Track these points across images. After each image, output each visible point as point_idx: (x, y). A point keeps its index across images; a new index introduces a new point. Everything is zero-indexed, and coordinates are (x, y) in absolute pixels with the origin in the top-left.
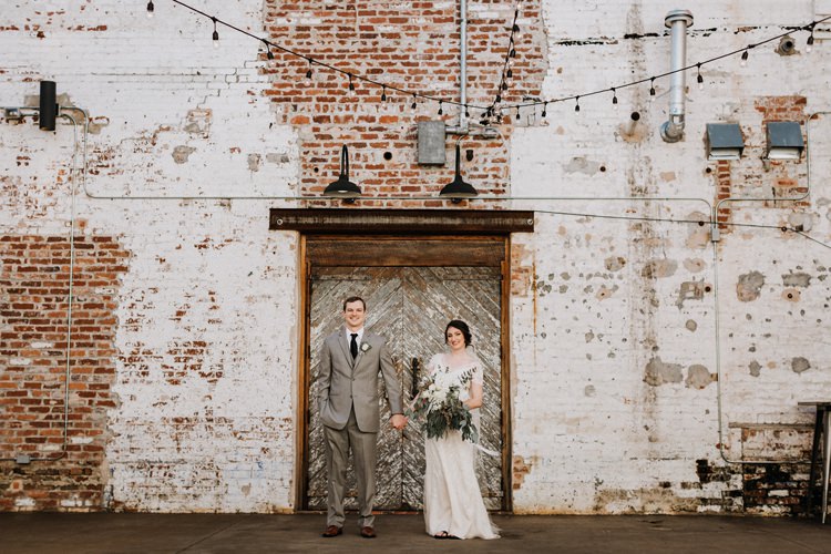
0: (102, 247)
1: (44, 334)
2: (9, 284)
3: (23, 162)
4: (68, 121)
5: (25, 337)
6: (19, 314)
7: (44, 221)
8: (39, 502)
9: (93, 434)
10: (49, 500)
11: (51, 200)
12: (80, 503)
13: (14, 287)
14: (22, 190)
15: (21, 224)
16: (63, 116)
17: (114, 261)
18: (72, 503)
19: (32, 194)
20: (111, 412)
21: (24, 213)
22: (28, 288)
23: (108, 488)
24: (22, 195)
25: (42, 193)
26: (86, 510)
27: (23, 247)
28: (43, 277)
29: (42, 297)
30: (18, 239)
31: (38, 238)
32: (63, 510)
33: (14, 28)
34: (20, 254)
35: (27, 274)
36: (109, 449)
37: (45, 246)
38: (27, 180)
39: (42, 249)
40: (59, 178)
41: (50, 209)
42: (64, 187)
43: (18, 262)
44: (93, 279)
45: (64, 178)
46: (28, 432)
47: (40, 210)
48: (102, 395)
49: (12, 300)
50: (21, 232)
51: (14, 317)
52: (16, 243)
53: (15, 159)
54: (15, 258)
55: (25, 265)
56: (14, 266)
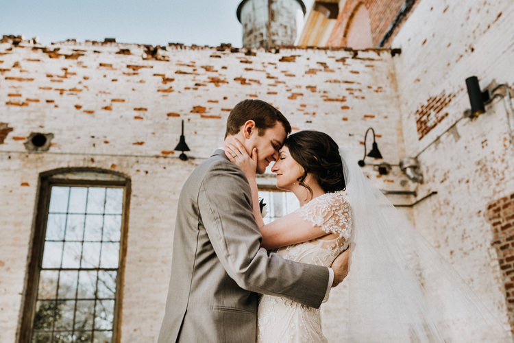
2: (499, 242)
3: (484, 144)
4: (499, 98)
6: (510, 266)
7: (505, 183)
11: (505, 165)
13: (504, 243)
14: (489, 165)
15: (495, 192)
16: (496, 96)
19: (495, 166)
21: (494, 181)
22: (510, 242)
24: (489, 170)
25: (499, 162)
27: (499, 210)
30: (495, 205)
31: (505, 199)
33: (461, 56)
34: (499, 216)
35: (507, 231)
37: (509, 204)
38: (490, 157)
39: (510, 207)
40: (505, 146)
41: (506, 172)
42: (509, 150)
43: (499, 223)
45: (507, 143)
47: (501, 176)
49: (504, 255)
50: (496, 198)
51: (508, 270)
52: (495, 208)
53: (481, 146)
54: (496, 220)
55: (504, 224)
56: (499, 227)
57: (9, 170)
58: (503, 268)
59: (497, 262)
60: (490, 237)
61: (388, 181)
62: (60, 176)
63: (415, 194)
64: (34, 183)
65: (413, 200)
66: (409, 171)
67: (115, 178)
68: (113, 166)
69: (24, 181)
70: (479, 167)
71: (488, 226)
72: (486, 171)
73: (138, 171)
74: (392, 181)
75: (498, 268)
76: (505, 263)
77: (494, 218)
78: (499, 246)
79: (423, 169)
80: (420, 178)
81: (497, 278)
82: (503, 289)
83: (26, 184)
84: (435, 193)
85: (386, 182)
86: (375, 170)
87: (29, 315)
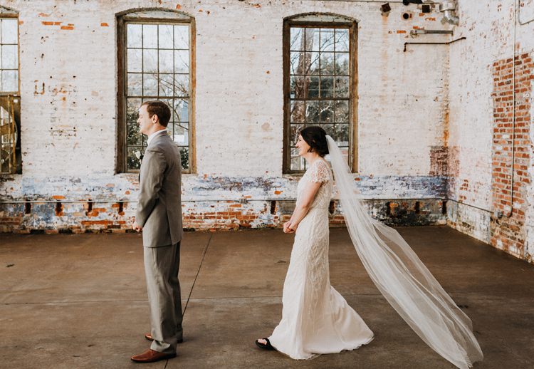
0: (525, 62)
1: (506, 128)
2: (495, 95)
3: (499, 8)
5: (501, 131)
6: (498, 116)
7: (506, 48)
8: (504, 245)
9: (521, 202)
10: (506, 244)
11: (508, 32)
12: (516, 250)
13: (498, 97)
14: (499, 28)
15: (499, 53)
17: (528, 72)
18: (513, 250)
19: (502, 30)
20: (528, 188)
21: (500, 44)
22: (501, 97)
23: (525, 243)
24: (499, 32)
25: (505, 29)
26: (518, 256)
27: (499, 68)
28: (506, 88)
29: (506, 102)
30: (497, 64)
31: (504, 61)
32: (510, 253)
34: (499, 74)
35: (501, 87)
36: (527, 214)
37: (506, 66)
38: (501, 22)
39: (505, 69)
40: (510, 16)
41: (507, 39)
43: (498, 79)
44: (522, 88)
46: (501, 197)
47: (505, 41)
48: (525, 174)
49: (497, 106)
50: (499, 58)
51: (497, 118)
52: (497, 66)
53: (497, 8)
54: (497, 77)
55: (500, 81)
56: (497, 82)
57: (89, 11)
58: (495, 116)
59: (492, 110)
60: (491, 89)
61: (430, 19)
62: (133, 15)
63: (452, 32)
64: (112, 23)
65: (450, 38)
66: (447, 14)
67: (181, 17)
68: (178, 6)
69: (104, 22)
70: (493, 27)
71: (492, 80)
72: (497, 33)
73: (201, 11)
74: (434, 19)
75: (492, 115)
76: (497, 113)
77: (496, 74)
78: (495, 98)
79: (459, 12)
80: (456, 20)
81: (490, 122)
82: (493, 132)
83: (106, 25)
84: (465, 38)
85: (428, 20)
86: (418, 8)
87: (122, 134)
